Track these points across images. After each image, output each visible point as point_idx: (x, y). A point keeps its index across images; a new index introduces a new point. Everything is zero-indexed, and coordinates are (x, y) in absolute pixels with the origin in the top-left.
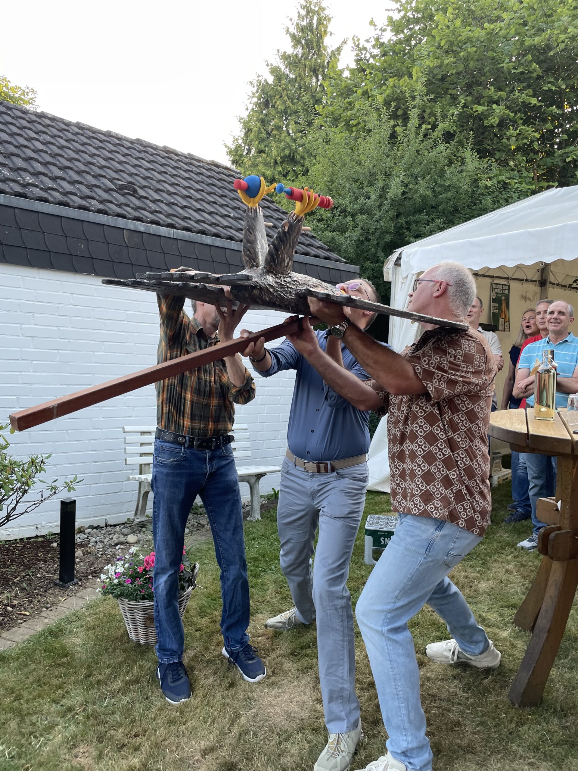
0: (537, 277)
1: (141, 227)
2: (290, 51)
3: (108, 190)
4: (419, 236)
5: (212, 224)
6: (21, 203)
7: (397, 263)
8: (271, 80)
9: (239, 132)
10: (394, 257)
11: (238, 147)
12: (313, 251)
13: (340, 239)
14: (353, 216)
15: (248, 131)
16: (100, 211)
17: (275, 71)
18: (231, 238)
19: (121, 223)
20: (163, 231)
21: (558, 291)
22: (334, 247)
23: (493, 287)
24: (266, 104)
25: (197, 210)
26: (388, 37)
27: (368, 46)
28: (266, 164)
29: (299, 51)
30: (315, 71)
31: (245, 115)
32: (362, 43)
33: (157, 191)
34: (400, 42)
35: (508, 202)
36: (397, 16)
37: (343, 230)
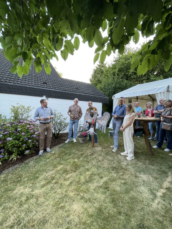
0: (136, 98)
1: (79, 94)
2: (99, 64)
3: (75, 89)
4: (118, 92)
5: (88, 92)
6: (65, 92)
7: (114, 97)
8: (96, 69)
9: (91, 77)
10: (113, 96)
11: (91, 79)
12: (102, 95)
13: (106, 93)
14: (108, 90)
15: (92, 77)
16: (74, 92)
17: (96, 67)
18: (91, 94)
19: (77, 93)
20: (82, 94)
21: (140, 100)
22: (105, 94)
23: (129, 99)
24: (95, 72)
25: (86, 91)
26: (113, 63)
27: (110, 64)
28: (95, 81)
29: (100, 64)
30: (102, 67)
31: (92, 74)
32: (109, 64)
33: (81, 88)
34: (115, 64)
35: (132, 87)
36: (115, 60)
37: (106, 92)
